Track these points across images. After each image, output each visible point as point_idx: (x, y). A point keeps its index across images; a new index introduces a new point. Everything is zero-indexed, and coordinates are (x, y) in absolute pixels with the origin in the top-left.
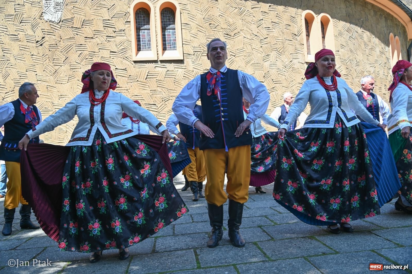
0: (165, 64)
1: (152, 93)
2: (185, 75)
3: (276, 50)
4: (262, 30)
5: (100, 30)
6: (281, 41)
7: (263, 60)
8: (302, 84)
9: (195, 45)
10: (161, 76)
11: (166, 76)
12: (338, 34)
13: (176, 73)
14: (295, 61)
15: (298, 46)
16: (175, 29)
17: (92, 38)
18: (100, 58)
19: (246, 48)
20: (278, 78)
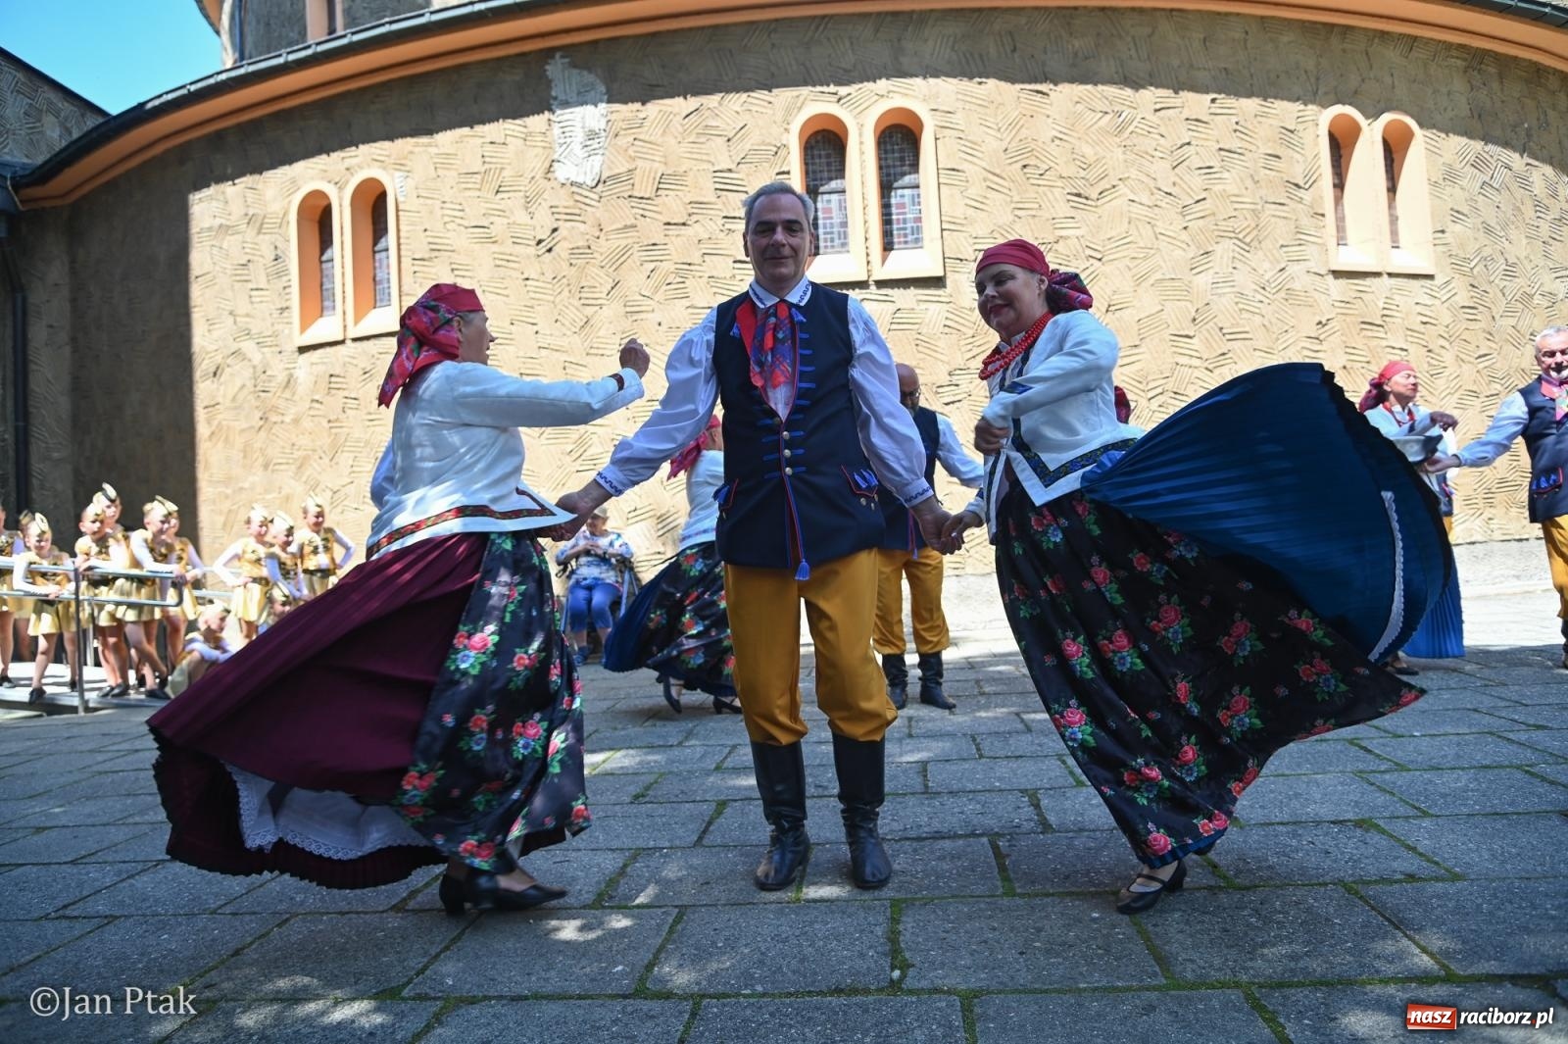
0: (889, 291)
2: (948, 323)
3: (1232, 235)
4: (1187, 178)
5: (705, 200)
6: (1248, 206)
7: (1192, 269)
8: (1317, 339)
9: (980, 233)
11: (894, 327)
12: (1441, 177)
13: (923, 316)
14: (1294, 269)
15: (1306, 222)
16: (918, 187)
17: (684, 224)
18: (705, 280)
19: (1136, 233)
20: (1238, 324)
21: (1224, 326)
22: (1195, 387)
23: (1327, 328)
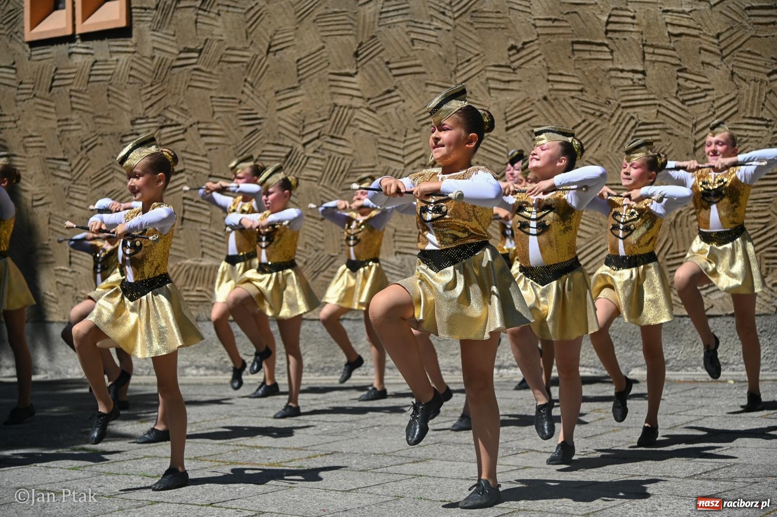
0: (90, 44)
1: (61, 129)
2: (133, 73)
8: (509, 67)
10: (81, 78)
11: (92, 78)
13: (113, 67)
20: (408, 56)
21: (393, 60)
22: (356, 130)
23: (524, 53)
